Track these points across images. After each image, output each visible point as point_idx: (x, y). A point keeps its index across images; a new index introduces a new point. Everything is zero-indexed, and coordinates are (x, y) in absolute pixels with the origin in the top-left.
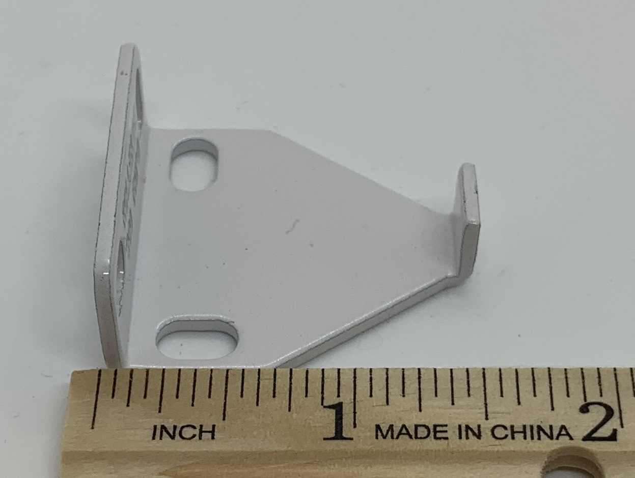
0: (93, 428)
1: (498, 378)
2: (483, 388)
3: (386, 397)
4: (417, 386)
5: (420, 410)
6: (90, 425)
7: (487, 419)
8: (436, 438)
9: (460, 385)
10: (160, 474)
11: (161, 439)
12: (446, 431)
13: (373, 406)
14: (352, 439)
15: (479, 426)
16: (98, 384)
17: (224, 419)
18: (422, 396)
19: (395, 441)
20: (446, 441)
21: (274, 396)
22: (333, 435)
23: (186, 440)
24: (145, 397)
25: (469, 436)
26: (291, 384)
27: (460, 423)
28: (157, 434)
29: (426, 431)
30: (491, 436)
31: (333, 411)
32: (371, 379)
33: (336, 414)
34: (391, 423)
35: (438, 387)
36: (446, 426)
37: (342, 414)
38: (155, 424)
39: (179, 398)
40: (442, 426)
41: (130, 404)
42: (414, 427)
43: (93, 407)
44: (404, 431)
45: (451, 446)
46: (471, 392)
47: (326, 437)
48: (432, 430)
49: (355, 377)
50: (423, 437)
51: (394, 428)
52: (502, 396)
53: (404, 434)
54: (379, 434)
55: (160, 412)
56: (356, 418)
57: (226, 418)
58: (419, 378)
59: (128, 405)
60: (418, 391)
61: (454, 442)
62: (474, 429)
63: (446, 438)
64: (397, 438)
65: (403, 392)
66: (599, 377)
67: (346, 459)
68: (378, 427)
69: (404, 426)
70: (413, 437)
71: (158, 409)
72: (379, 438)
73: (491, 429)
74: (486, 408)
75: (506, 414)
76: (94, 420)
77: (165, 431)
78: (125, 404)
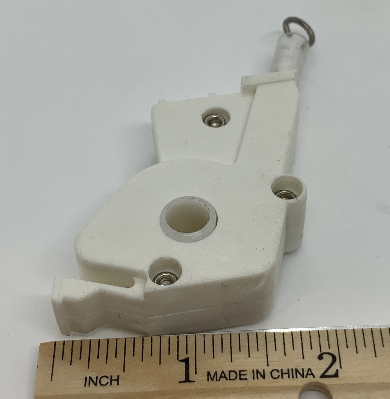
0: (51, 380)
1: (273, 338)
2: (265, 345)
3: (213, 353)
4: (230, 345)
5: (232, 361)
6: (50, 378)
7: (268, 365)
8: (240, 379)
9: (253, 344)
11: (89, 386)
12: (246, 375)
13: (206, 359)
14: (194, 382)
15: (264, 370)
16: (55, 351)
17: (124, 371)
18: (232, 352)
19: (218, 382)
20: (246, 381)
21: (151, 355)
22: (184, 379)
23: (103, 386)
24: (80, 359)
25: (259, 378)
26: (160, 346)
27: (253, 369)
28: (87, 383)
29: (235, 374)
30: (271, 377)
31: (184, 363)
32: (204, 341)
33: (186, 364)
34: (216, 370)
35: (241, 345)
36: (246, 371)
37: (189, 365)
38: (86, 376)
39: (99, 358)
40: (243, 371)
41: (72, 364)
42: (228, 373)
43: (52, 366)
44: (223, 375)
45: (249, 384)
46: (259, 349)
47: (181, 380)
48: (238, 374)
49: (195, 341)
50: (233, 378)
51: (217, 373)
52: (276, 350)
53: (223, 377)
54: (209, 377)
55: (88, 368)
56: (197, 368)
57: (125, 370)
58: (231, 339)
59: (71, 365)
60: (230, 349)
61: (251, 382)
62: (261, 373)
63: (246, 379)
64: (219, 380)
65: (222, 349)
66: (328, 336)
67: (191, 394)
68: (209, 374)
69: (223, 372)
70: (228, 379)
71: (87, 366)
72: (209, 380)
73: (270, 372)
74: (267, 358)
75: (279, 361)
76: (52, 375)
77: (91, 381)
78: (69, 364)
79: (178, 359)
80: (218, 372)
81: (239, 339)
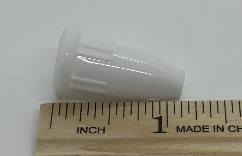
0: (50, 129)
1: (231, 105)
2: (224, 109)
3: (181, 114)
4: (195, 109)
5: (196, 119)
6: (49, 127)
7: (226, 123)
8: (203, 131)
9: (214, 108)
10: (81, 149)
11: (81, 133)
12: (208, 129)
14: (166, 132)
15: (223, 126)
16: (52, 110)
18: (197, 113)
21: (131, 114)
22: (157, 130)
23: (92, 134)
24: (73, 115)
25: (218, 131)
26: (138, 108)
27: (214, 125)
28: (79, 131)
29: (199, 128)
30: (229, 131)
32: (174, 106)
34: (184, 125)
35: (204, 109)
36: (208, 126)
37: (161, 121)
38: (78, 127)
39: (89, 115)
40: (206, 126)
41: (67, 118)
42: (194, 127)
43: (50, 119)
44: (189, 129)
45: (211, 135)
46: (219, 111)
47: (155, 131)
48: (202, 128)
49: (167, 105)
50: (198, 131)
51: (185, 127)
52: (233, 113)
53: (189, 130)
54: (178, 130)
56: (168, 123)
57: (110, 124)
58: (196, 105)
60: (195, 111)
61: (212, 133)
62: (220, 127)
63: (208, 132)
64: (186, 132)
65: (189, 112)
68: (178, 127)
69: (189, 126)
70: (194, 131)
71: (79, 120)
72: (178, 132)
73: (228, 127)
74: (226, 118)
75: (235, 120)
76: (51, 125)
77: (83, 130)
78: (65, 118)
79: (153, 117)
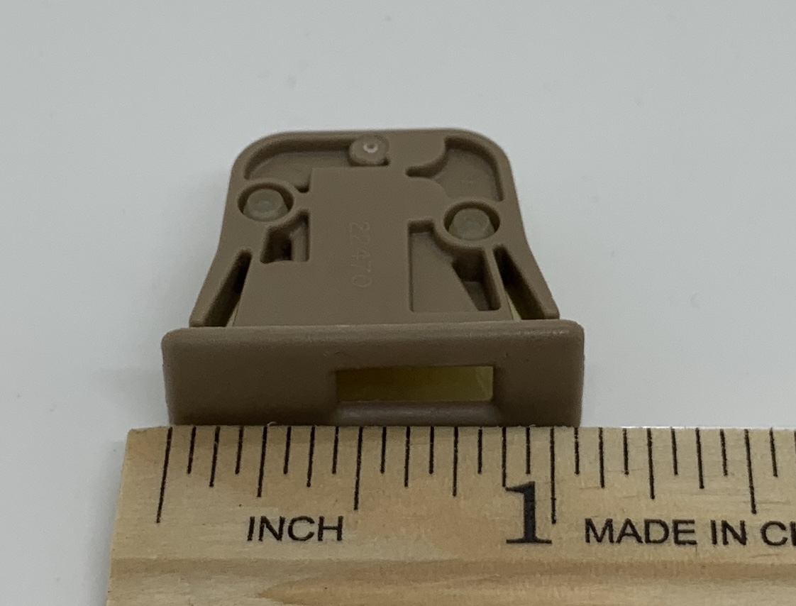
0: (158, 521)
1: (769, 445)
2: (746, 462)
3: (599, 475)
4: (647, 457)
5: (653, 497)
6: (155, 516)
7: (754, 512)
8: (677, 542)
9: (712, 456)
10: (260, 595)
11: (261, 539)
12: (693, 532)
13: (581, 489)
14: (549, 542)
15: (743, 524)
16: (167, 452)
17: (356, 508)
18: (654, 473)
19: (616, 547)
20: (693, 548)
21: (431, 471)
22: (520, 535)
23: (299, 542)
24: (237, 471)
25: (728, 540)
26: (456, 451)
27: (713, 519)
28: (254, 531)
29: (662, 530)
31: (521, 497)
32: (576, 445)
33: (526, 501)
34: (610, 518)
35: (678, 459)
36: (692, 522)
37: (533, 501)
38: (252, 515)
39: (288, 473)
40: (686, 522)
41: (215, 483)
42: (643, 525)
43: (160, 486)
44: (629, 530)
45: (701, 556)
46: (730, 469)
47: (511, 537)
48: (671, 530)
49: (552, 442)
50: (657, 538)
51: (614, 524)
52: (776, 475)
53: (628, 535)
54: (592, 534)
55: (259, 495)
56: (557, 508)
57: (359, 506)
58: (650, 444)
59: (211, 485)
60: (648, 465)
61: (706, 550)
62: (734, 528)
63: (694, 543)
64: (619, 541)
65: (626, 468)
67: (541, 575)
68: (589, 524)
69: (628, 522)
70: (643, 540)
71: (256, 491)
72: (591, 541)
73: (761, 527)
74: (752, 494)
75: (784, 503)
76: (160, 508)
77: (267, 527)
78: (208, 483)
80: (613, 521)
81: (674, 442)
